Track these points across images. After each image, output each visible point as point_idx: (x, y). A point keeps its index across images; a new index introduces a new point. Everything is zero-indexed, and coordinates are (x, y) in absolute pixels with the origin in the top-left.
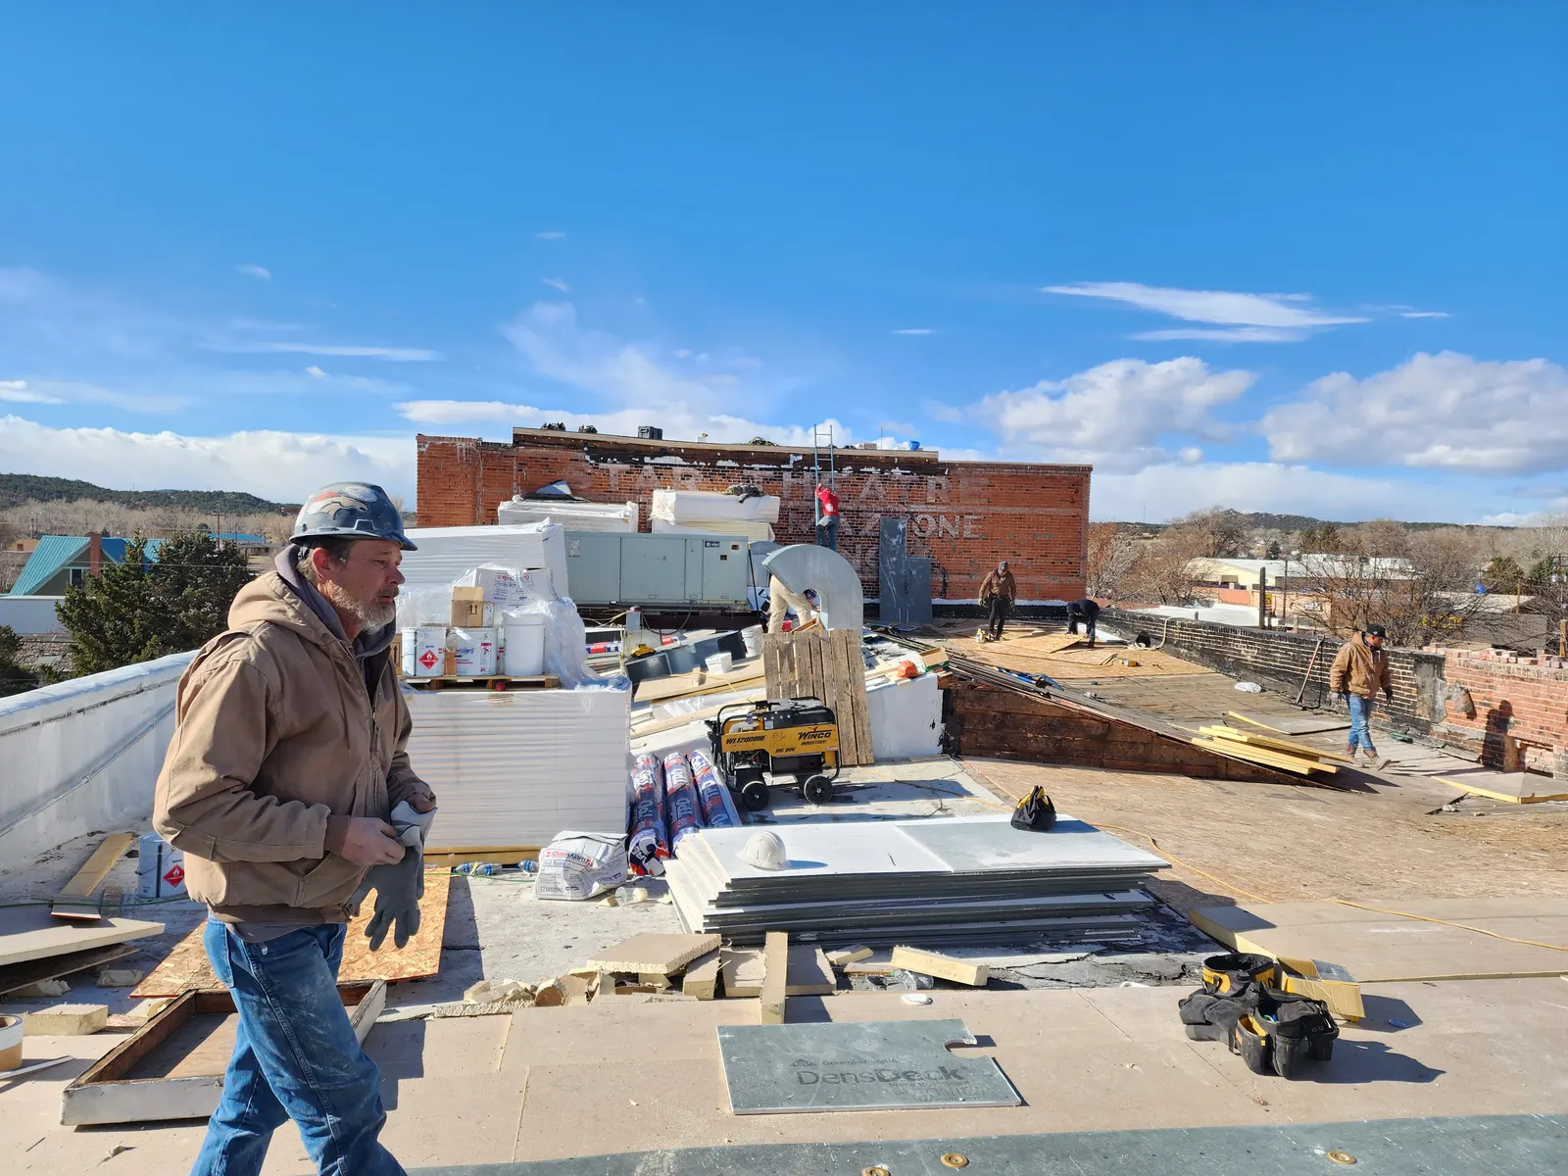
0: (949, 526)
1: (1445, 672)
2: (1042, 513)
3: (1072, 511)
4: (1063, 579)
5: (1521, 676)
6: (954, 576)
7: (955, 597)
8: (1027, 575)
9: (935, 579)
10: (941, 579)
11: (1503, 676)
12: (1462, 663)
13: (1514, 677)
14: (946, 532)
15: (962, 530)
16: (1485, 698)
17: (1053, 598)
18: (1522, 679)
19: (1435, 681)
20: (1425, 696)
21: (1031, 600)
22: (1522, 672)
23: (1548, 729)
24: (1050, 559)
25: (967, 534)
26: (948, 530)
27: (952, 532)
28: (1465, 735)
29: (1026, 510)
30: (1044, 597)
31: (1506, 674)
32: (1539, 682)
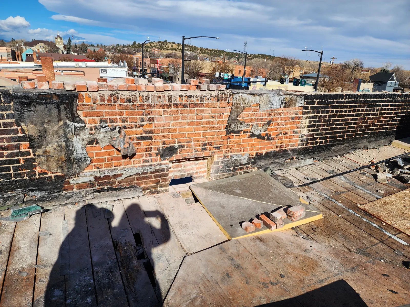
1: (80, 113)
5: (184, 102)
11: (163, 106)
12: (106, 97)
13: (176, 105)
16: (145, 132)
18: (185, 106)
19: (65, 125)
20: (49, 148)
22: (184, 98)
23: (210, 144)
28: (120, 175)
31: (167, 103)
32: (202, 105)
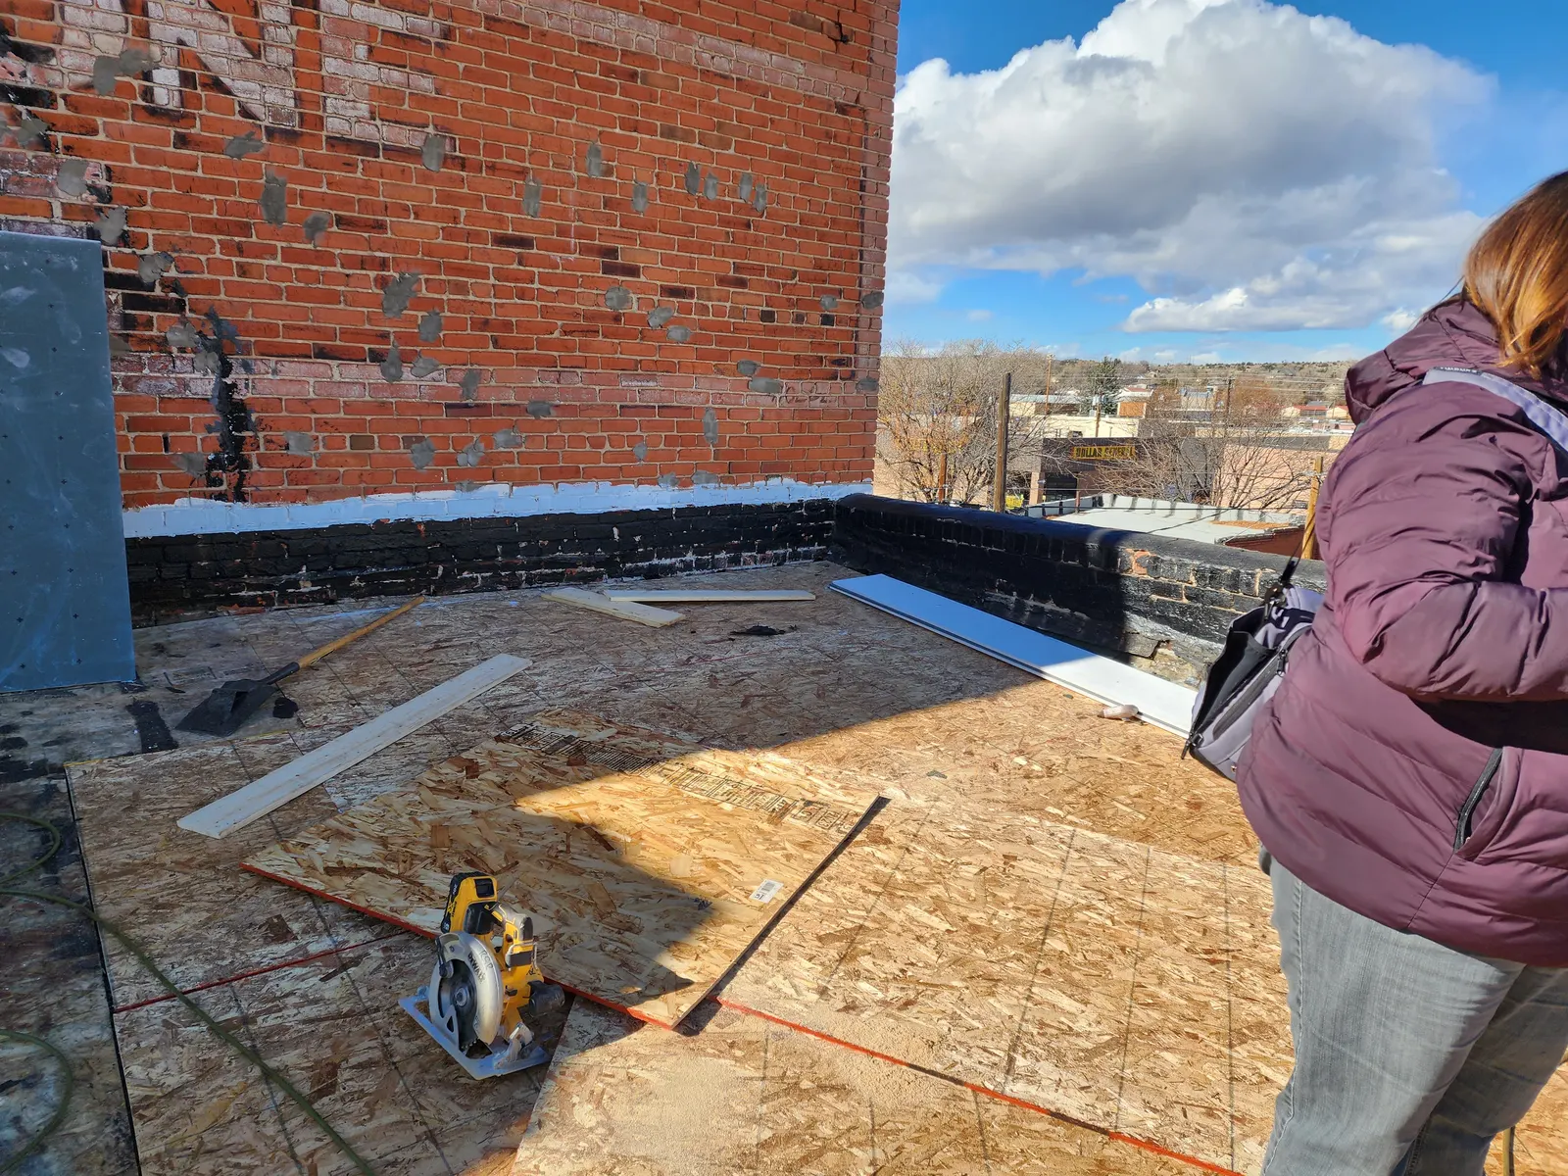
0: (218, 45)
2: (722, 65)
3: (837, 83)
4: (801, 387)
6: (291, 369)
7: (304, 484)
8: (669, 368)
9: (156, 379)
10: (204, 384)
14: (197, 79)
15: (311, 88)
17: (771, 470)
21: (685, 484)
24: (754, 300)
25: (345, 116)
26: (220, 67)
27: (245, 89)
29: (647, 35)
30: (734, 470)
